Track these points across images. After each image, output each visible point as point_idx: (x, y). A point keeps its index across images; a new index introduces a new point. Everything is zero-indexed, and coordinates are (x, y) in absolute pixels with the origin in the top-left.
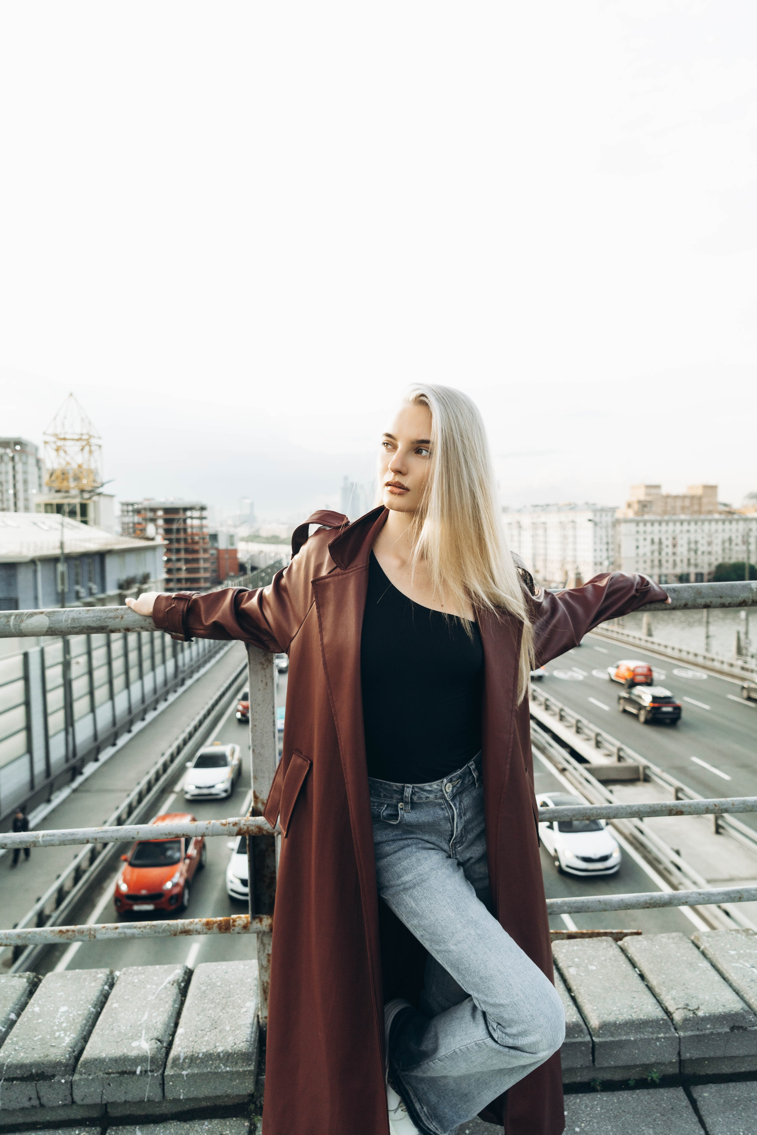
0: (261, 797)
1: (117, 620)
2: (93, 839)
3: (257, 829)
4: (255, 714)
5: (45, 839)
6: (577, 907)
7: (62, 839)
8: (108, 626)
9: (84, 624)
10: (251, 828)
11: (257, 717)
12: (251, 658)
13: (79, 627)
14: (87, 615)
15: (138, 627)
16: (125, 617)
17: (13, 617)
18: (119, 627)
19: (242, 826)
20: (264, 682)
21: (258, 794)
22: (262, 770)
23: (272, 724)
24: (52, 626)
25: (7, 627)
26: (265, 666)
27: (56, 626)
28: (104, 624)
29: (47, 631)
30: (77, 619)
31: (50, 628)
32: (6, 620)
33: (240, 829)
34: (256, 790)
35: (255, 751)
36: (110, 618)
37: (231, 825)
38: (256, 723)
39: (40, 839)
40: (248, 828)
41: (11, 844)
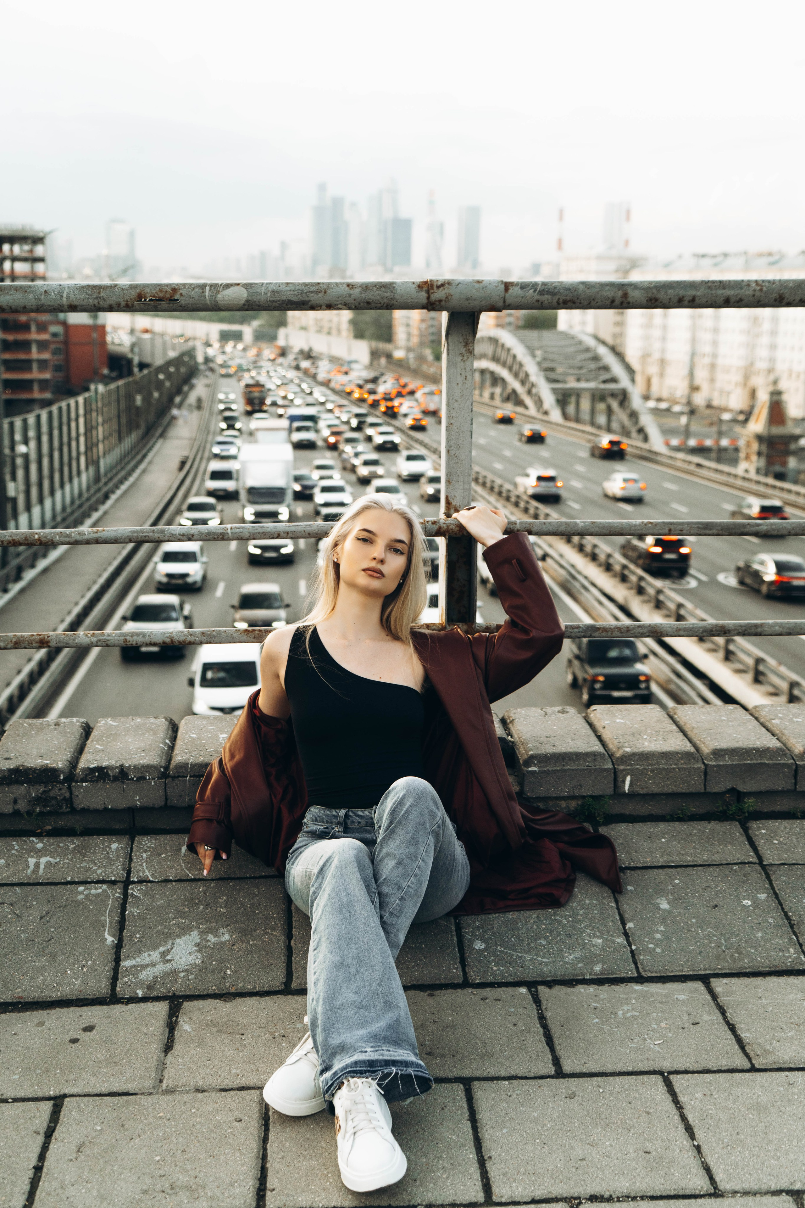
0: (454, 504)
1: (320, 295)
2: (284, 532)
3: (457, 529)
4: (452, 411)
5: (233, 531)
6: (789, 628)
7: (252, 531)
8: (310, 301)
9: (284, 298)
10: (451, 527)
11: (454, 414)
12: (450, 348)
13: (279, 301)
14: (287, 288)
15: (341, 304)
16: (328, 291)
17: (208, 288)
18: (322, 302)
19: (442, 525)
20: (463, 375)
21: (451, 499)
22: (456, 473)
23: (470, 422)
24: (250, 298)
25: (202, 298)
26: (465, 358)
27: (255, 299)
28: (306, 299)
29: (244, 305)
30: (277, 292)
31: (247, 301)
32: (201, 291)
33: (440, 528)
34: (449, 495)
35: (450, 452)
36: (312, 292)
37: (430, 523)
38: (453, 421)
39: (229, 531)
40: (448, 527)
41: (198, 535)
